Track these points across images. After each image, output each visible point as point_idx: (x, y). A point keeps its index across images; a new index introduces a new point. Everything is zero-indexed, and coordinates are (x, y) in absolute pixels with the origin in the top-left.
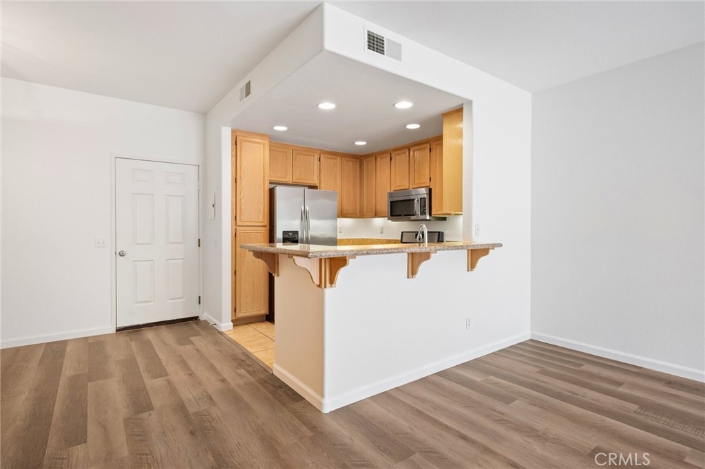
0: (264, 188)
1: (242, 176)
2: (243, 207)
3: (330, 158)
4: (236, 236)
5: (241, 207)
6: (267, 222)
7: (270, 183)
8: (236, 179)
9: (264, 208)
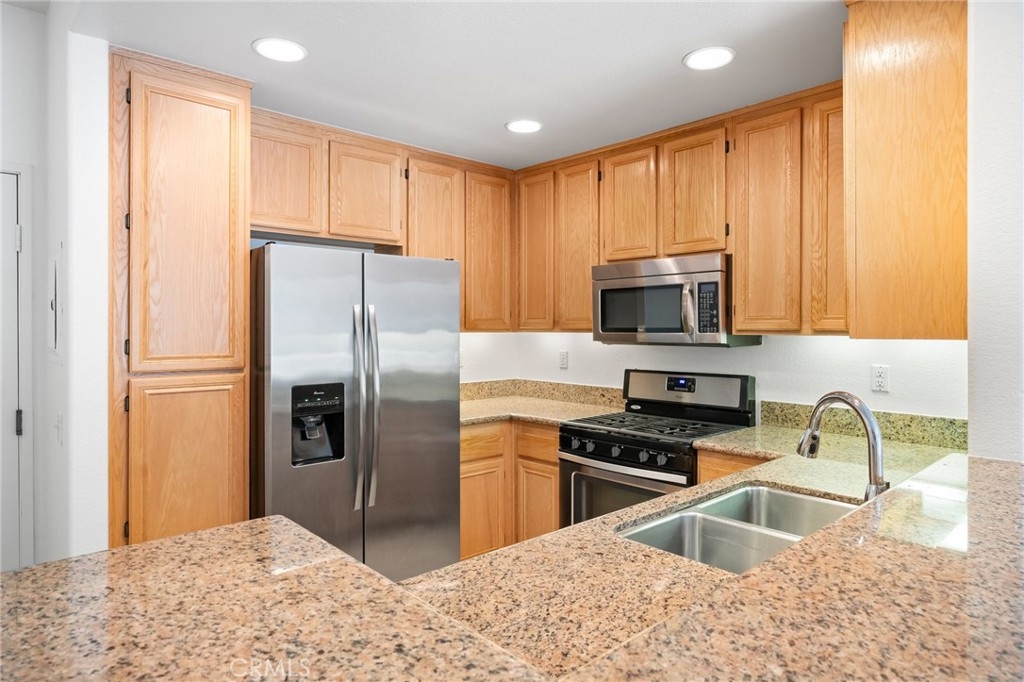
0: (232, 248)
1: (153, 206)
2: (154, 310)
3: (435, 172)
4: (127, 409)
5: (146, 311)
6: (242, 357)
7: (254, 235)
8: (128, 216)
9: (232, 312)
